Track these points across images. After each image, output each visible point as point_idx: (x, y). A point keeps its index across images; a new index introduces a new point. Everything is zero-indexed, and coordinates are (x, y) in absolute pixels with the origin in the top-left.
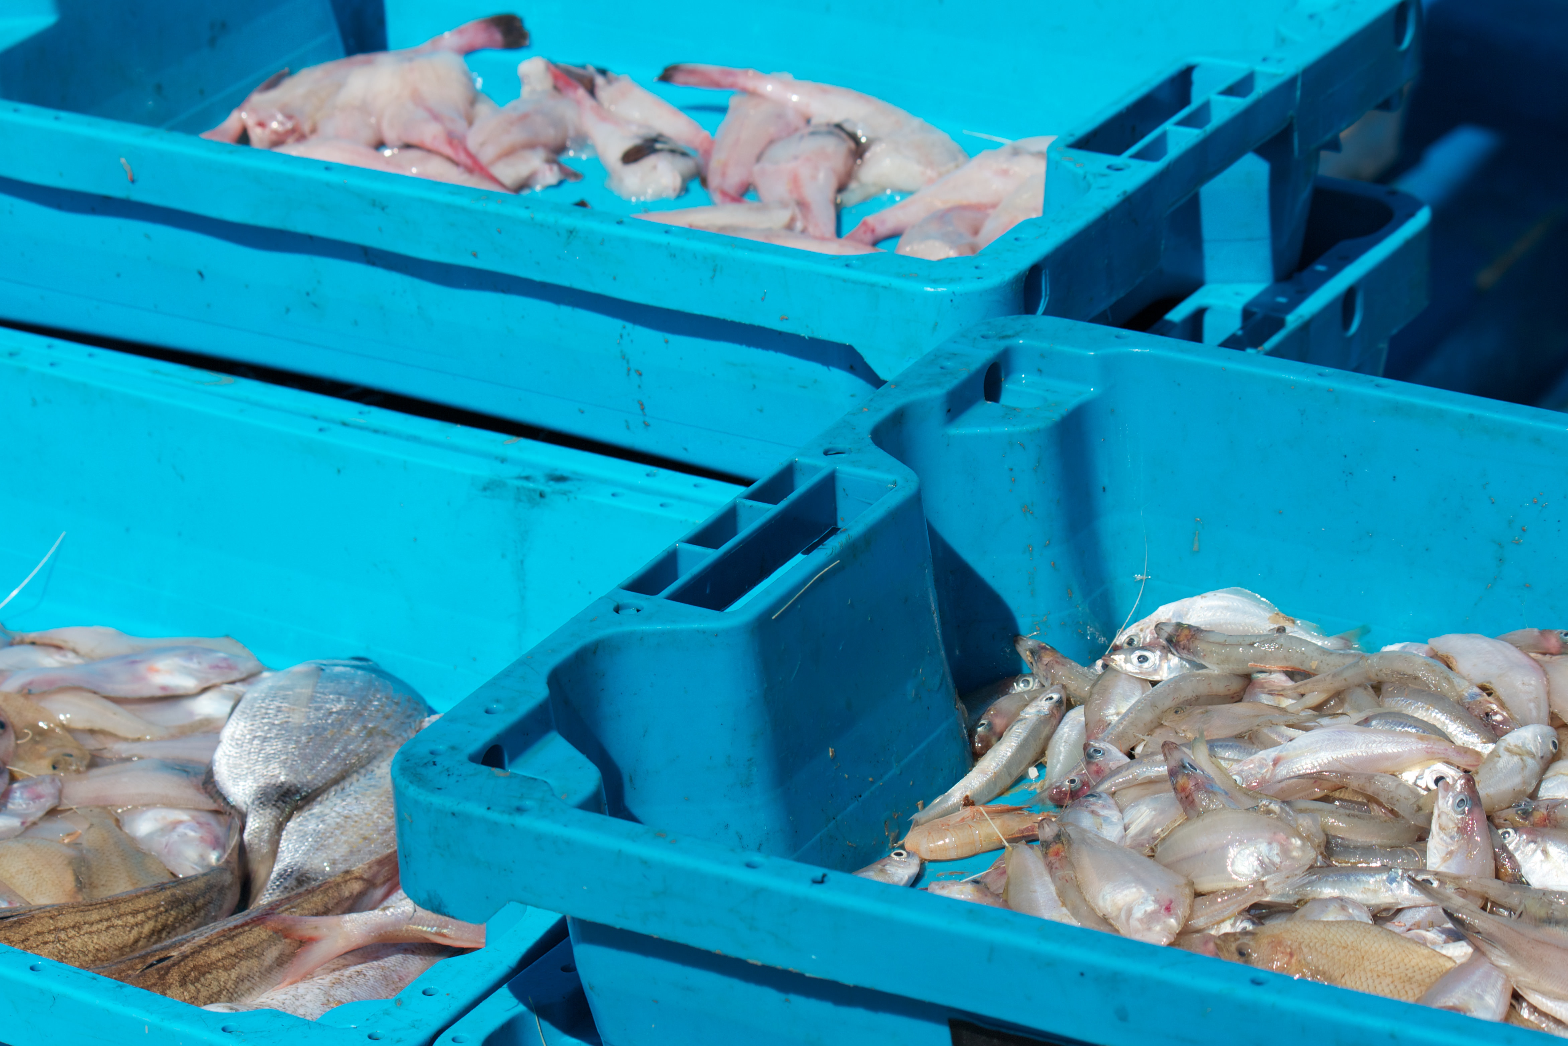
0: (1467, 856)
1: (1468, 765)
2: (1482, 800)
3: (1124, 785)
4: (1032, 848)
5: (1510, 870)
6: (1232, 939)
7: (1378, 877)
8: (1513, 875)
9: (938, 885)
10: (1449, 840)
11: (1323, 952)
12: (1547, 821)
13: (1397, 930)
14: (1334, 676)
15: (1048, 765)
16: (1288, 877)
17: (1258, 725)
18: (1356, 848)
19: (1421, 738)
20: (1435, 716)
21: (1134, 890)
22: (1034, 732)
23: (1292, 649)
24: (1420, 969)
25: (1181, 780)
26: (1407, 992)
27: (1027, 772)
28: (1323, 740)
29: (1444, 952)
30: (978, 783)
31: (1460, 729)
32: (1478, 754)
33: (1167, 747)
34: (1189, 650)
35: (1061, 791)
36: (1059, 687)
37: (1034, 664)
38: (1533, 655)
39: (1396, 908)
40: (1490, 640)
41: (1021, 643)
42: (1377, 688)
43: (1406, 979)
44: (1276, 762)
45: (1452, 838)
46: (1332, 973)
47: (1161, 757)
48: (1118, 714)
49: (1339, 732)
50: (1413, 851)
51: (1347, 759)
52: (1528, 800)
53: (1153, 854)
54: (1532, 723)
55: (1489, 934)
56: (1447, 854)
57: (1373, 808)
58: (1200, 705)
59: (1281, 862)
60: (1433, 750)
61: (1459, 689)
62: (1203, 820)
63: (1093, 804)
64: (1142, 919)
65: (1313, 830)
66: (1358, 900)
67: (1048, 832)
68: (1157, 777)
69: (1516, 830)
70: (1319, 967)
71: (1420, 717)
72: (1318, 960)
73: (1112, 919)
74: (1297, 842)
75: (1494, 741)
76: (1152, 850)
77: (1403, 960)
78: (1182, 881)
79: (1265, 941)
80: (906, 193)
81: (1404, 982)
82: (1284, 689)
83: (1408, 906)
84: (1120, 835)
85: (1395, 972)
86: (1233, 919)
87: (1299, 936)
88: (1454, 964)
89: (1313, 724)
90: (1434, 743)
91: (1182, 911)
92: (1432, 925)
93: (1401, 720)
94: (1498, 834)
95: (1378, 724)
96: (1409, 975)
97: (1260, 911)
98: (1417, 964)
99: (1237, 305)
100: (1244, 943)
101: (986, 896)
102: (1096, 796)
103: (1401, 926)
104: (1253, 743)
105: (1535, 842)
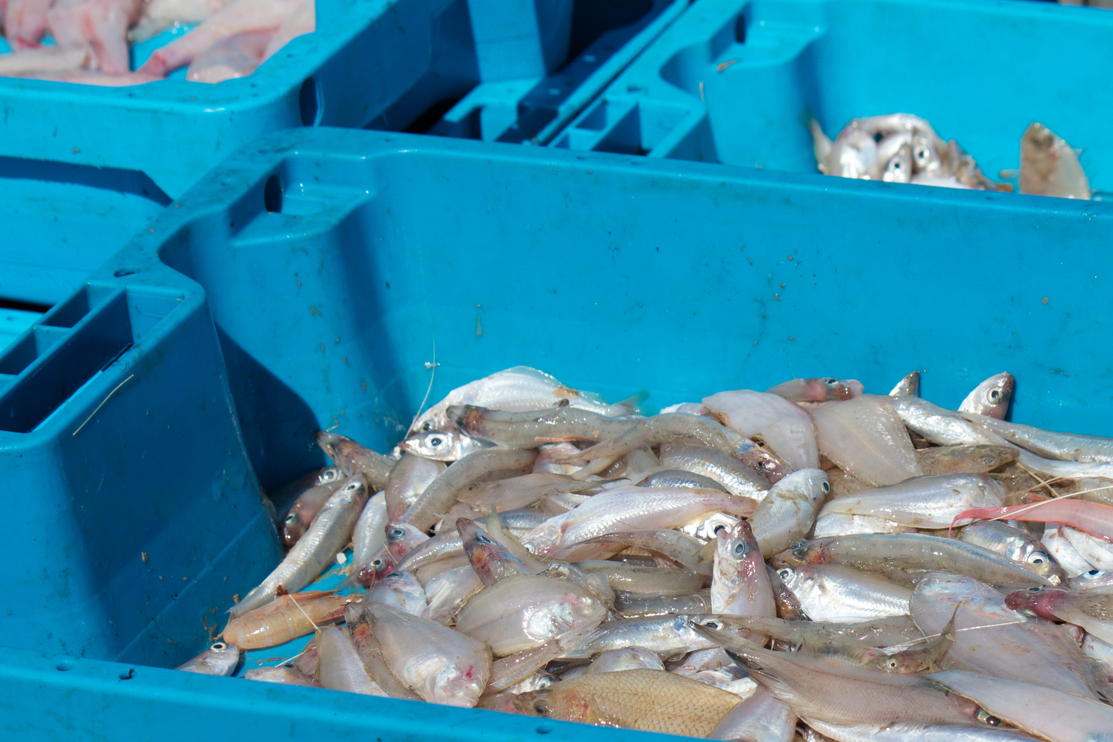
0: (749, 598)
1: (745, 513)
2: (759, 545)
3: (425, 562)
4: (340, 629)
5: (790, 607)
6: (530, 698)
7: (666, 625)
8: (794, 612)
9: (253, 672)
10: (730, 584)
11: (615, 700)
12: (822, 559)
13: (687, 674)
14: (616, 441)
15: (355, 550)
16: (580, 634)
17: (546, 495)
18: (644, 600)
19: (698, 492)
20: (711, 470)
21: (436, 659)
22: (339, 520)
23: (574, 421)
24: (708, 708)
25: (476, 552)
26: (697, 730)
27: (336, 559)
28: (606, 504)
29: (730, 689)
30: (289, 573)
31: (735, 480)
32: (753, 502)
33: (461, 524)
34: (478, 431)
35: (367, 573)
36: (360, 476)
37: (335, 456)
38: (801, 404)
39: (685, 652)
40: (760, 394)
41: (322, 437)
42: (657, 449)
43: (695, 718)
44: (564, 529)
45: (733, 582)
46: (625, 719)
47: (456, 533)
48: (416, 495)
49: (621, 494)
50: (697, 598)
51: (631, 519)
52: (804, 540)
53: (454, 624)
54: (804, 468)
55: (771, 669)
56: (730, 598)
57: (658, 562)
58: (493, 480)
59: (574, 621)
60: (710, 502)
61: (732, 443)
62: (497, 587)
63: (396, 582)
64: (445, 687)
65: (603, 588)
66: (649, 648)
67: (353, 615)
68: (455, 552)
69: (793, 569)
70: (612, 716)
71: (697, 473)
72: (611, 709)
73: (417, 689)
74: (588, 601)
75: (768, 488)
76: (454, 621)
77: (692, 701)
78: (481, 646)
79: (560, 696)
80: (193, 24)
81: (694, 721)
82: (570, 458)
83: (696, 649)
84: (423, 609)
85: (684, 712)
86: (532, 677)
87: (592, 688)
88: (740, 700)
89: (598, 489)
90: (711, 496)
91: (482, 675)
92: (720, 665)
93: (678, 477)
94: (776, 574)
95: (657, 482)
96: (698, 714)
97: (558, 668)
98: (705, 704)
99: (512, 102)
100: (541, 700)
101: (298, 678)
102: (398, 575)
103: (691, 670)
104: (542, 512)
105: (812, 579)
